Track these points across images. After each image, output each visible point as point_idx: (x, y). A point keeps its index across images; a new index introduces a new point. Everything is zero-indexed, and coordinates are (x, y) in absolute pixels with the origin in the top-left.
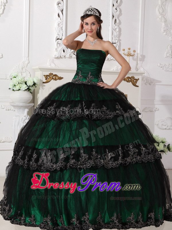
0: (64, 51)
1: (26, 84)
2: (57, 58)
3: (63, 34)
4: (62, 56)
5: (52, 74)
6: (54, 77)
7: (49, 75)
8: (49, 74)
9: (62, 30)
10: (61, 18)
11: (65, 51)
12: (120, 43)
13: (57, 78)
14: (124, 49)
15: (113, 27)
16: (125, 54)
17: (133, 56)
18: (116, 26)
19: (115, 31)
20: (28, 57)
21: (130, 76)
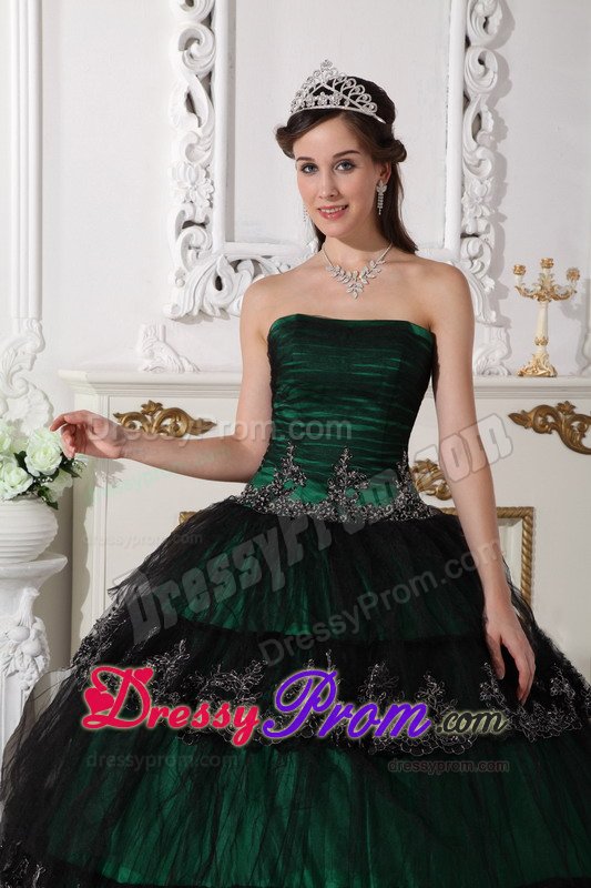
0: (219, 285)
1: (22, 465)
2: (187, 319)
3: (215, 196)
4: (209, 311)
5: (160, 405)
6: (168, 422)
7: (144, 413)
8: (139, 410)
9: (207, 176)
10: (204, 119)
11: (224, 281)
12: (500, 235)
13: (182, 426)
14: (522, 268)
15: (466, 155)
16: (526, 293)
17: (566, 296)
18: (479, 146)
19: (477, 174)
20: (39, 318)
21: (553, 403)
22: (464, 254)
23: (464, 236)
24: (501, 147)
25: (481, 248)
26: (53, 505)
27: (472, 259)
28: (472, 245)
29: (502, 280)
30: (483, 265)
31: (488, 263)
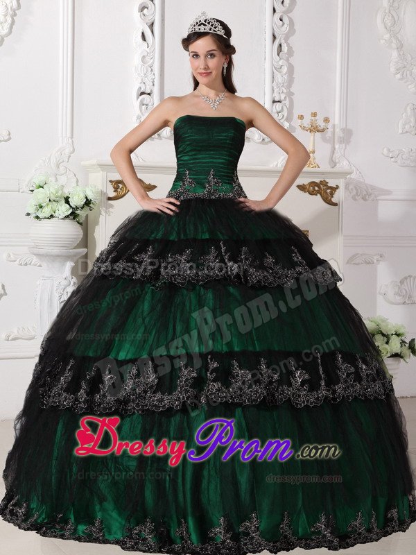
1: (67, 202)
3: (155, 80)
9: (152, 71)
10: (150, 44)
12: (292, 102)
14: (302, 116)
15: (275, 63)
16: (304, 128)
17: (323, 130)
18: (281, 59)
19: (280, 72)
20: (72, 137)
21: (318, 181)
22: (274, 110)
23: (274, 102)
24: (291, 60)
25: (282, 108)
26: (81, 224)
27: (278, 113)
28: (278, 106)
29: (293, 124)
30: (283, 116)
31: (286, 115)
